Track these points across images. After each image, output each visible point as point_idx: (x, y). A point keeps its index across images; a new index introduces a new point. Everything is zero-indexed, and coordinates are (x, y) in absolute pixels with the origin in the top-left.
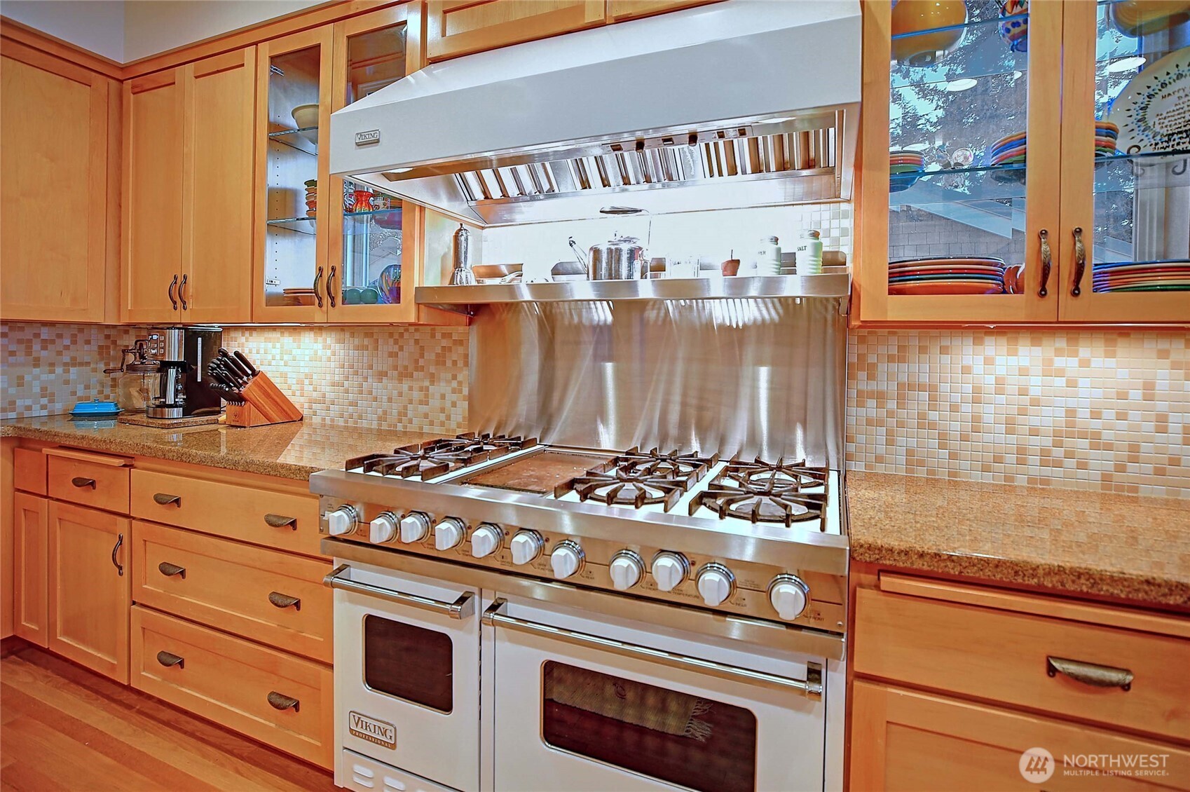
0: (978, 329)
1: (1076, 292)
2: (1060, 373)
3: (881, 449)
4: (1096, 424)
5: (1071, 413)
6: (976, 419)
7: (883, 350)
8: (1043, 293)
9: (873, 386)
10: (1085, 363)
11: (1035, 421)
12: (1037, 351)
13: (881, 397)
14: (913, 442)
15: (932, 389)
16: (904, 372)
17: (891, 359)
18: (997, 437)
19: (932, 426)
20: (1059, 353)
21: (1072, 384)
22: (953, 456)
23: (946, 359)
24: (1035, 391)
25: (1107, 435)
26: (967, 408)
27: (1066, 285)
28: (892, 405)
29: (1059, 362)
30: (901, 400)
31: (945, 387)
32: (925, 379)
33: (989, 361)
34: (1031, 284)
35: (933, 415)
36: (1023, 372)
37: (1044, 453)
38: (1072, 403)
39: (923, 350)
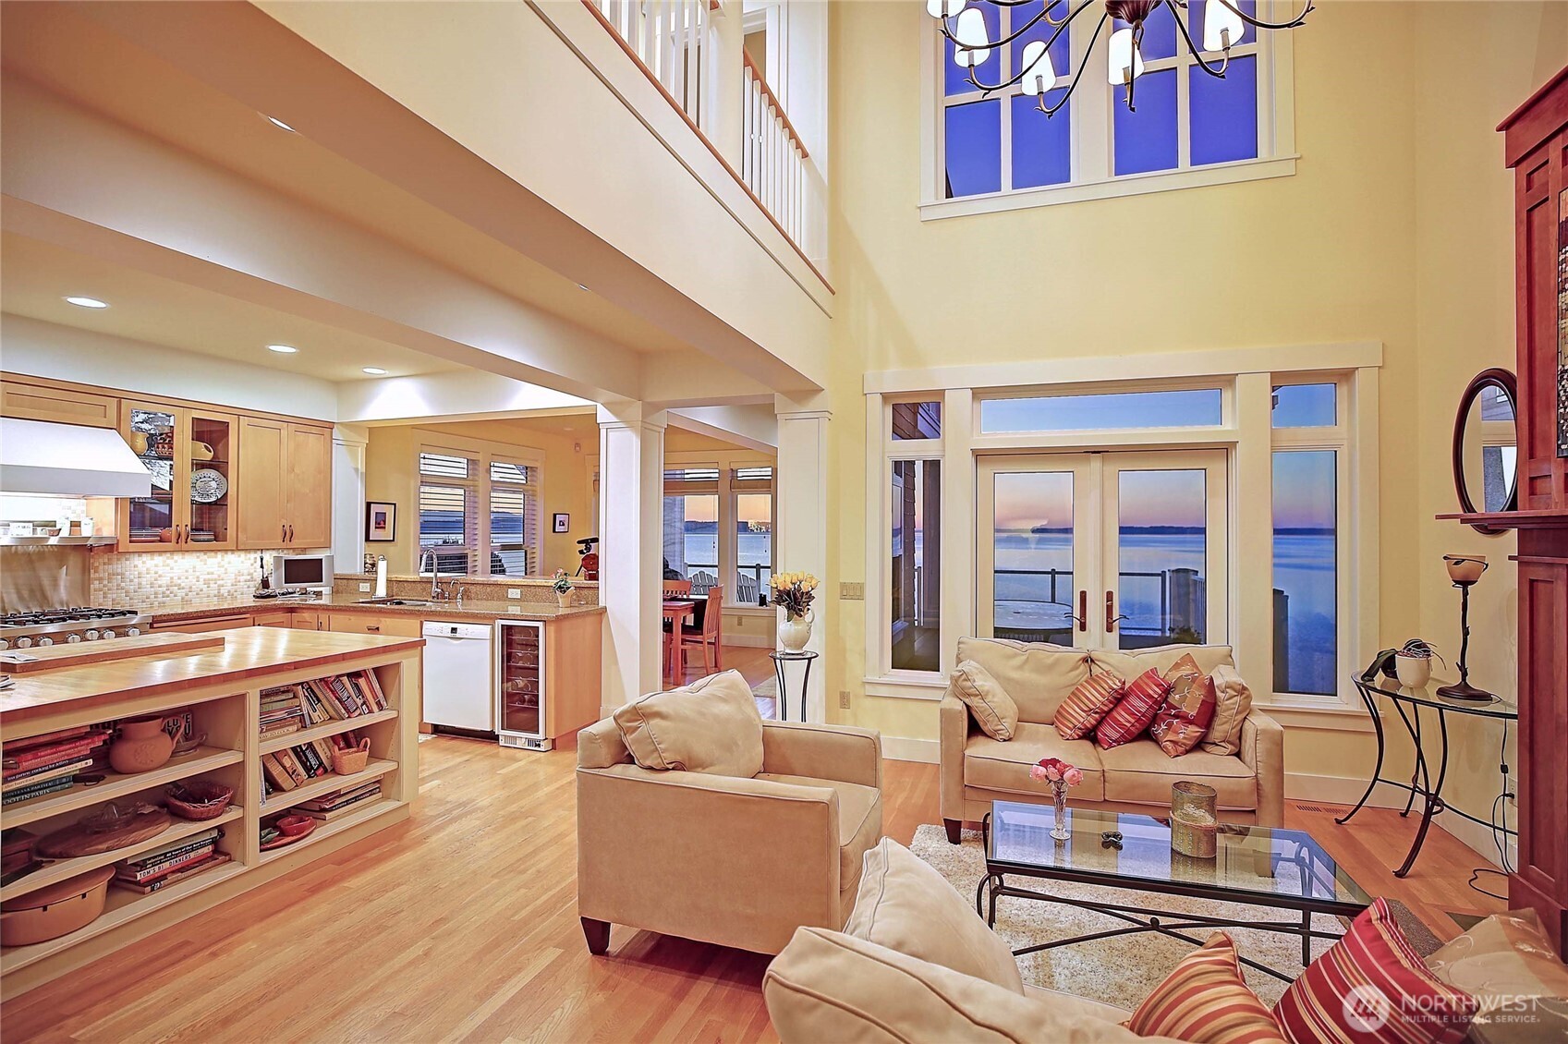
0: (140, 553)
1: (186, 542)
2: (168, 565)
3: (101, 600)
4: (179, 581)
5: (172, 578)
6: (140, 584)
7: (101, 560)
8: (177, 543)
9: (97, 575)
10: (176, 562)
11: (159, 582)
12: (161, 558)
13: (100, 579)
14: (115, 596)
15: (122, 574)
16: (110, 568)
17: (104, 564)
18: (147, 590)
19: (122, 589)
20: (168, 558)
21: (172, 569)
22: (130, 599)
23: (128, 562)
24: (160, 573)
25: (183, 585)
26: (136, 580)
27: (184, 540)
28: (105, 582)
29: (168, 561)
30: (110, 580)
31: (127, 573)
32: (119, 571)
33: (144, 563)
34: (174, 540)
35: (123, 584)
36: (156, 566)
37: (163, 593)
38: (171, 575)
39: (118, 560)
